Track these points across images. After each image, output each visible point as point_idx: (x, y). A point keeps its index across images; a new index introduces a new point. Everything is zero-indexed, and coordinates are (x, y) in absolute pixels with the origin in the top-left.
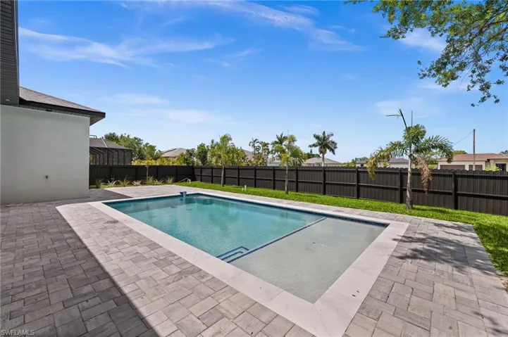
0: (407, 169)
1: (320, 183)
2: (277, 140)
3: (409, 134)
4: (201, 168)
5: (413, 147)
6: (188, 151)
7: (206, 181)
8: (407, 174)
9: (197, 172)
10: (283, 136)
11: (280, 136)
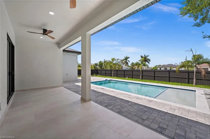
0: (194, 71)
1: (152, 76)
2: (125, 59)
3: (195, 58)
4: (101, 70)
5: (196, 62)
6: (95, 64)
7: (103, 75)
8: (194, 73)
9: (99, 72)
10: (127, 57)
11: (126, 57)
